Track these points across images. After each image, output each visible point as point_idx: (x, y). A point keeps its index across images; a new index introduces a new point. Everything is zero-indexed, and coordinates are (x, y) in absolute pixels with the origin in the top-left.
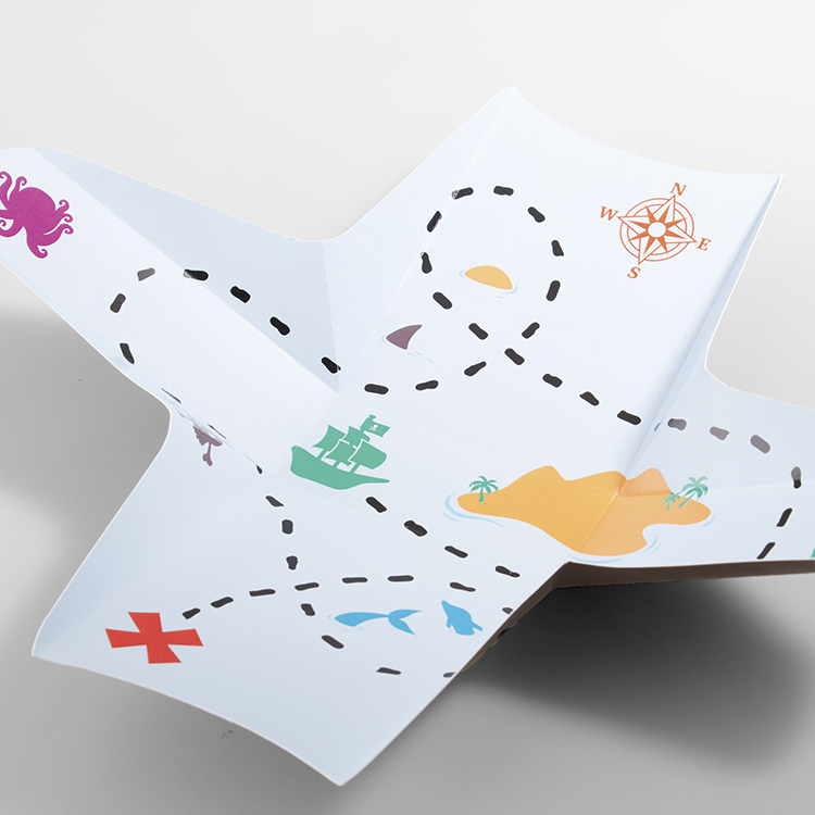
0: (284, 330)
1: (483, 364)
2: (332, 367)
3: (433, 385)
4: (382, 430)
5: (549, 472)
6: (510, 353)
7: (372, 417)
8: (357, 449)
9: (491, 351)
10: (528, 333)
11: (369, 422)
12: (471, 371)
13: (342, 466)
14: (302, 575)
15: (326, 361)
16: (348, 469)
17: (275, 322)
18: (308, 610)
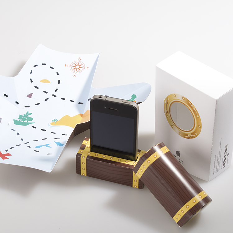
0: (7, 96)
1: (48, 98)
2: (18, 103)
3: (39, 104)
4: (31, 114)
5: (67, 116)
6: (53, 95)
7: (28, 112)
8: (27, 118)
9: (49, 95)
10: (56, 90)
11: (27, 113)
12: (46, 100)
13: (24, 122)
14: (25, 141)
15: (16, 102)
16: (26, 122)
17: (5, 95)
18: (29, 147)
